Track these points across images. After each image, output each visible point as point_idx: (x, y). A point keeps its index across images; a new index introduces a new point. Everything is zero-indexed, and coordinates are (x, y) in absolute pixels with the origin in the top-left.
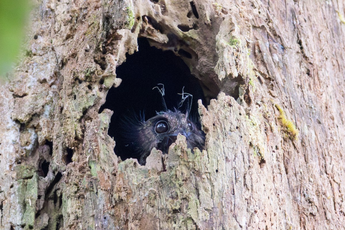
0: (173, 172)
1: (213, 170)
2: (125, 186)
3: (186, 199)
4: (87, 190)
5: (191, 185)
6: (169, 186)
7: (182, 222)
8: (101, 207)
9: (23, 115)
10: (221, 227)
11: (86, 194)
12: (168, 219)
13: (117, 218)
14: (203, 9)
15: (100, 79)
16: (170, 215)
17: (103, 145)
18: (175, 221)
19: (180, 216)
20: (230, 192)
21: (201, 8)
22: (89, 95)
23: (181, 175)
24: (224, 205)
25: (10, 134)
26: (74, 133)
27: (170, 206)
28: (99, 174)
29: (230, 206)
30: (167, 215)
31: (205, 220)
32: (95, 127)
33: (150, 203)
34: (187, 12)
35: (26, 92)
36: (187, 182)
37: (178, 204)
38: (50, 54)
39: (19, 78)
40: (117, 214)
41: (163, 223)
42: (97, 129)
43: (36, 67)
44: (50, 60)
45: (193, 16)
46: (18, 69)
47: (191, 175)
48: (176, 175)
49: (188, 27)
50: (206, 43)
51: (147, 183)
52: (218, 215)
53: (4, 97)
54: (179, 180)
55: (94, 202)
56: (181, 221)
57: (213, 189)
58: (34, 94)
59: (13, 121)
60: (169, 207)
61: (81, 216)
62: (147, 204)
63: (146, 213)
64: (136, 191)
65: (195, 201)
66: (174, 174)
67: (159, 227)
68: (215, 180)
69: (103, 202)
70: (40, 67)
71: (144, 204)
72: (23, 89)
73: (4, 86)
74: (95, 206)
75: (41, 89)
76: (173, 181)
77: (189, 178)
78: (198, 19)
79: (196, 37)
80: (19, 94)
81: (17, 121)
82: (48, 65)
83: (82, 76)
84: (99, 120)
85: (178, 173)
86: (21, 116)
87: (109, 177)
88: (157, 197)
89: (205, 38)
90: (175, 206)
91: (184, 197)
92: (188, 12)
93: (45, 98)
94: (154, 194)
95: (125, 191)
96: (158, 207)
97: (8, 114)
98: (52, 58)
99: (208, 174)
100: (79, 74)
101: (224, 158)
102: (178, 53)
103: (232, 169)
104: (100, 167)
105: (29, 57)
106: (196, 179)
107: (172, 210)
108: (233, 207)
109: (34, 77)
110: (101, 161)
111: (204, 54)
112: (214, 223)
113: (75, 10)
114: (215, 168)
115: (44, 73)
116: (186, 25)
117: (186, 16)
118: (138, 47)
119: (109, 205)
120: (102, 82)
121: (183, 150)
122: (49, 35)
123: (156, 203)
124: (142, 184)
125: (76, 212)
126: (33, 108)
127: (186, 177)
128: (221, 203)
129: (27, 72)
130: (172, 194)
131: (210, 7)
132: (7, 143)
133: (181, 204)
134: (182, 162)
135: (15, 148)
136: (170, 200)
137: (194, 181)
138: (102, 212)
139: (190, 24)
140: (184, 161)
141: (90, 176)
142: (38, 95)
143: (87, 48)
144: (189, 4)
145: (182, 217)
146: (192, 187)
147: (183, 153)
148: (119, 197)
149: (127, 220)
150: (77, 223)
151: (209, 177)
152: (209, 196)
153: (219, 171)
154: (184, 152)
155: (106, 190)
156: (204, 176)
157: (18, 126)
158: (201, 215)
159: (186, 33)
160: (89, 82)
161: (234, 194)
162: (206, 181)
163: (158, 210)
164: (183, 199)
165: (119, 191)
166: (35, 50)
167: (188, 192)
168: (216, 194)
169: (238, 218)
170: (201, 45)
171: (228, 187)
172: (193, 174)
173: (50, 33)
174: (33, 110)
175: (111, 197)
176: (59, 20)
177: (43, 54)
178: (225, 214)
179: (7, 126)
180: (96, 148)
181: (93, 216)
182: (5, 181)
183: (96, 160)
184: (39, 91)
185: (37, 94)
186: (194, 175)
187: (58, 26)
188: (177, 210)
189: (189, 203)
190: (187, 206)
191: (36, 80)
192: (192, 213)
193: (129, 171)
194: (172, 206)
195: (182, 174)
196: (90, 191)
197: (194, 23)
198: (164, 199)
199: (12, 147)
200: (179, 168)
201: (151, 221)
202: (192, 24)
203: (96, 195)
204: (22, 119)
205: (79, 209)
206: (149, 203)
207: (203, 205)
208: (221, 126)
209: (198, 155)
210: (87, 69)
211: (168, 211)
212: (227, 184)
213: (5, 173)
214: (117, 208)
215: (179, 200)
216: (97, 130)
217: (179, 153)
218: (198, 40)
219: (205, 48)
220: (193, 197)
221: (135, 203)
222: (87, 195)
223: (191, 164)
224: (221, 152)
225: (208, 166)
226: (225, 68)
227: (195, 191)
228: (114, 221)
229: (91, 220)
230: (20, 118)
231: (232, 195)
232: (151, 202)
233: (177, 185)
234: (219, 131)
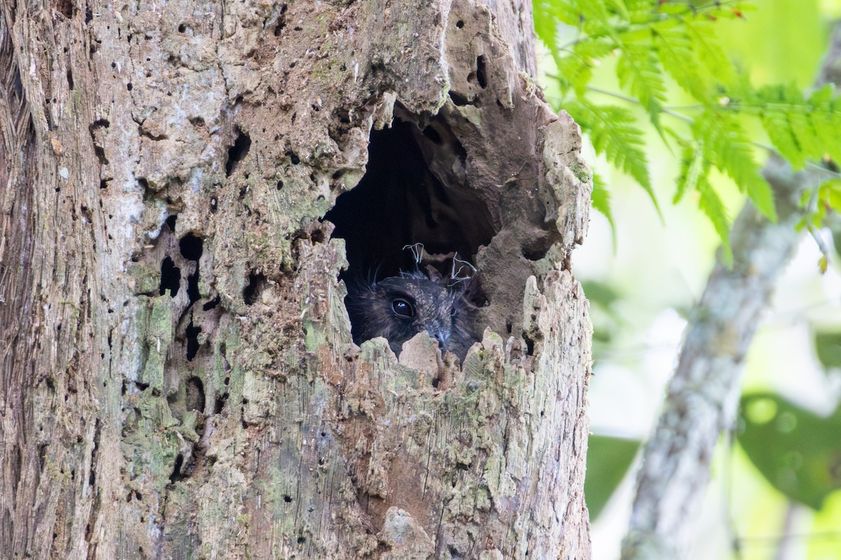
0: (473, 398)
1: (537, 410)
2: (371, 389)
3: (485, 451)
4: (293, 371)
5: (499, 429)
6: (460, 418)
7: (470, 488)
8: (319, 412)
9: (159, 175)
10: (529, 514)
11: (290, 377)
12: (444, 475)
13: (347, 443)
14: (503, 79)
15: (336, 170)
16: (449, 469)
17: (334, 297)
18: (454, 481)
19: (468, 477)
20: (553, 456)
21: (497, 74)
22: (314, 194)
23: (486, 406)
24: (541, 476)
25: (128, 202)
26: (281, 258)
27: (453, 454)
28: (322, 349)
29: (549, 480)
30: (444, 467)
31: (507, 495)
32: (325, 261)
33: (417, 437)
34: (468, 71)
35: (167, 133)
36: (493, 421)
37: (469, 455)
38: (213, 74)
39: (154, 102)
40: (349, 435)
41: (432, 478)
42: (329, 266)
43: (187, 90)
44: (213, 85)
45: (475, 80)
46: (154, 84)
47: (502, 410)
48: (477, 405)
49: (466, 99)
50: (493, 138)
51: (416, 398)
52: (529, 492)
53: (123, 130)
54: (480, 414)
55: (305, 399)
56: (468, 487)
57: (530, 445)
58: (180, 141)
59: (136, 179)
60: (452, 456)
61: (274, 414)
62: (410, 435)
63: (405, 451)
64: (392, 405)
65: (499, 459)
66: (475, 401)
67: (424, 485)
68: (536, 430)
69: (323, 404)
70: (194, 92)
71: (404, 433)
72: (161, 127)
73: (124, 106)
74: (306, 405)
75: (191, 134)
76: (469, 413)
77: (497, 415)
78: (484, 90)
79: (476, 121)
80: (152, 133)
81: (143, 181)
82: (209, 94)
83: (304, 154)
84: (334, 250)
85: (481, 401)
86: (153, 176)
87: (337, 359)
88: (432, 430)
89: (492, 128)
90: (463, 457)
91: (483, 446)
92: (470, 72)
93: (199, 155)
94: (428, 424)
95: (372, 399)
96: (430, 449)
97: (127, 162)
98: (217, 83)
99: (528, 416)
100: (301, 150)
101: (556, 391)
102: (423, 132)
103: (562, 415)
104: (324, 337)
105: (171, 65)
106: (508, 420)
107: (455, 463)
108: (553, 483)
109: (183, 109)
110: (328, 326)
111: (482, 154)
112: (519, 504)
113: (267, 6)
114: (540, 408)
115: (201, 106)
116: (461, 94)
117: (466, 79)
118: (392, 121)
119: (335, 414)
120: (337, 176)
121: (500, 363)
122: (209, 35)
123: (427, 440)
124: (407, 398)
125: (267, 405)
126: (176, 167)
127: (493, 412)
128: (536, 471)
129: (169, 94)
130: (462, 434)
131: (515, 78)
132: (122, 218)
133: (475, 456)
134: (492, 384)
135: (136, 231)
136: (457, 443)
137: (503, 422)
138: (320, 422)
139: (470, 96)
140: (496, 383)
141: (303, 348)
142: (185, 144)
143: (316, 102)
144: (476, 58)
145: (471, 480)
146: (499, 433)
147: (496, 369)
148: (360, 407)
149: (369, 454)
150: (266, 425)
151: (528, 422)
152: (523, 454)
153: (545, 413)
154: (498, 367)
155: (332, 384)
156: (522, 419)
157: (141, 190)
158: (504, 486)
159: (460, 108)
160: (312, 167)
161: (558, 461)
162: (524, 428)
163: (428, 454)
164: (480, 449)
165: (361, 397)
166: (187, 57)
167: (490, 439)
168: (534, 455)
169: (557, 505)
170: (481, 137)
171: (552, 447)
172: (505, 410)
173: (212, 29)
174: (175, 171)
175: (339, 399)
176: (234, 13)
177: (201, 71)
178: (539, 494)
179: (124, 185)
180: (323, 301)
181: (300, 423)
182: (117, 291)
183: (319, 322)
184: (188, 136)
185: (184, 142)
186: (507, 412)
187: (231, 24)
188: (466, 466)
189: (489, 459)
190: (483, 464)
191: (185, 116)
192: (490, 479)
193: (381, 364)
194: (458, 455)
195: (488, 404)
196: (299, 374)
197: (476, 95)
198: (444, 439)
199: (130, 229)
200: (485, 393)
201: (412, 468)
202: (473, 95)
203: (309, 386)
204: (155, 182)
205: (272, 399)
206: (415, 436)
207: (510, 470)
208: (561, 334)
209: (521, 378)
210: (317, 145)
211: (448, 460)
212: (552, 440)
213: (117, 277)
214: (350, 425)
215: (472, 449)
216: (329, 268)
217: (491, 367)
218: (479, 128)
219: (488, 146)
220: (497, 450)
221: (388, 427)
222: (292, 379)
223: (506, 392)
224: (553, 380)
225: (532, 402)
226: (576, 227)
227: (502, 440)
228: (339, 445)
229: (296, 429)
230: (150, 178)
231: (555, 462)
232: (420, 436)
233: (475, 423)
234: (557, 342)
